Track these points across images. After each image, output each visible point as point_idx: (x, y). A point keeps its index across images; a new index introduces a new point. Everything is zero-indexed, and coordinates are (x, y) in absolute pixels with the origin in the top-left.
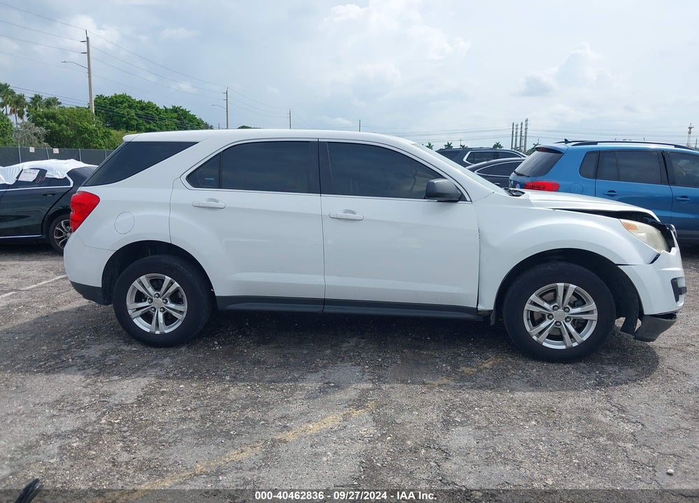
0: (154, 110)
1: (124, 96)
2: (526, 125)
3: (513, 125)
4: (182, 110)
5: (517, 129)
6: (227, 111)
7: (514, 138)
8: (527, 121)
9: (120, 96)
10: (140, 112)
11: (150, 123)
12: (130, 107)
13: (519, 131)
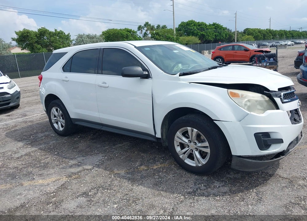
0: (204, 25)
1: (192, 21)
4: (217, 24)
6: (236, 23)
9: (190, 21)
10: (198, 27)
11: (202, 32)
12: (194, 25)
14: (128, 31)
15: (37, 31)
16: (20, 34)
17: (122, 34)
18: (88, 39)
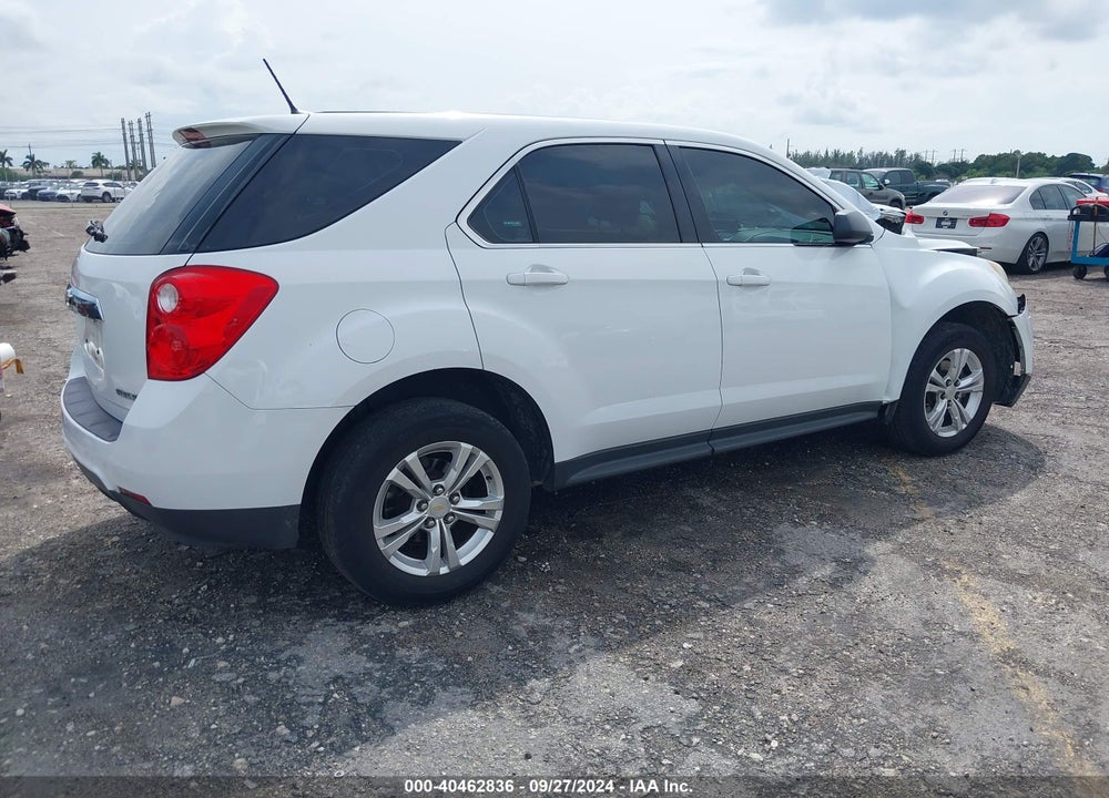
2: (149, 123)
3: (123, 122)
5: (131, 130)
7: (130, 147)
8: (148, 116)
13: (136, 133)
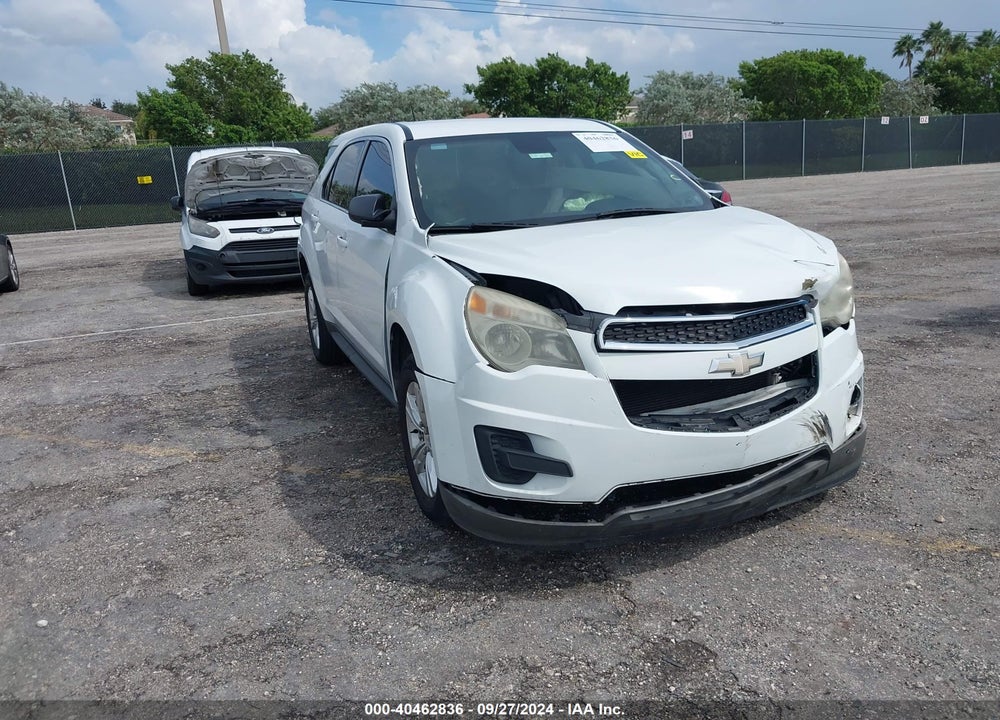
14: (830, 62)
15: (534, 64)
16: (488, 73)
17: (804, 72)
18: (683, 89)
